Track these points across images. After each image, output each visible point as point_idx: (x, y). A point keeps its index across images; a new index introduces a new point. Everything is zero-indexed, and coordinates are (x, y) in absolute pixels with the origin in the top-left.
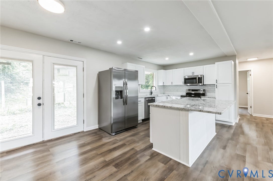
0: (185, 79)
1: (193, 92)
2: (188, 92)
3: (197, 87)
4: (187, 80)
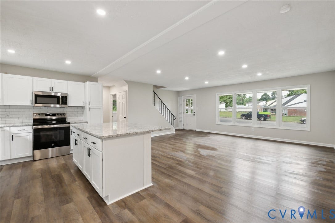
0: (37, 96)
1: (54, 118)
2: (38, 117)
3: (52, 110)
4: (38, 98)
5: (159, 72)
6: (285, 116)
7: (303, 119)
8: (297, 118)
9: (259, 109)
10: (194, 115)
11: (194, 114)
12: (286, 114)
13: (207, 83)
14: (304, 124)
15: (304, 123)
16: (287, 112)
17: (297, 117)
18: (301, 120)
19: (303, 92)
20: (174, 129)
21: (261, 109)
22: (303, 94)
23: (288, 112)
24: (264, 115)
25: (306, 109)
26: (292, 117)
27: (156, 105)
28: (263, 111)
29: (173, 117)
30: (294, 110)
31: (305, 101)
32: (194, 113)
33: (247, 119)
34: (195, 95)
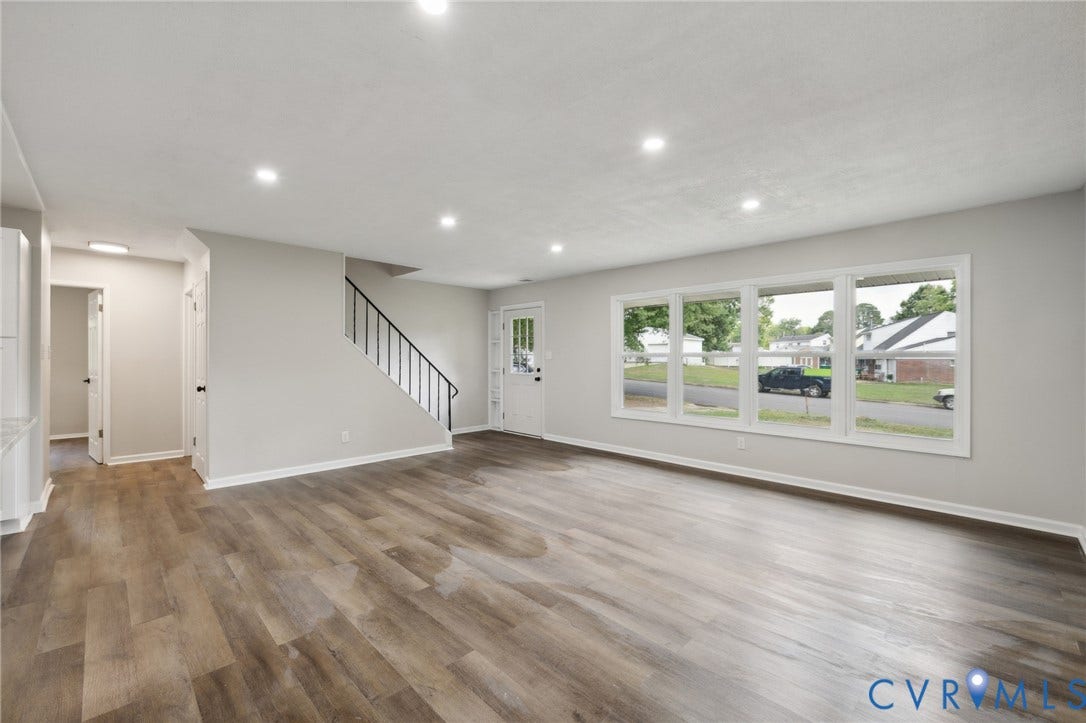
5: (267, 176)
6: (889, 381)
7: (945, 392)
8: (928, 388)
9: (809, 360)
10: (538, 379)
11: (538, 375)
12: (890, 377)
13: (557, 248)
14: (948, 409)
15: (949, 405)
16: (893, 371)
17: (925, 384)
18: (937, 398)
19: (944, 306)
20: (449, 435)
21: (815, 360)
22: (946, 313)
23: (899, 370)
24: (821, 378)
25: (953, 361)
26: (911, 387)
27: (361, 336)
28: (822, 367)
29: (444, 385)
30: (915, 363)
31: (951, 335)
32: (539, 370)
33: (768, 391)
34: (541, 303)
